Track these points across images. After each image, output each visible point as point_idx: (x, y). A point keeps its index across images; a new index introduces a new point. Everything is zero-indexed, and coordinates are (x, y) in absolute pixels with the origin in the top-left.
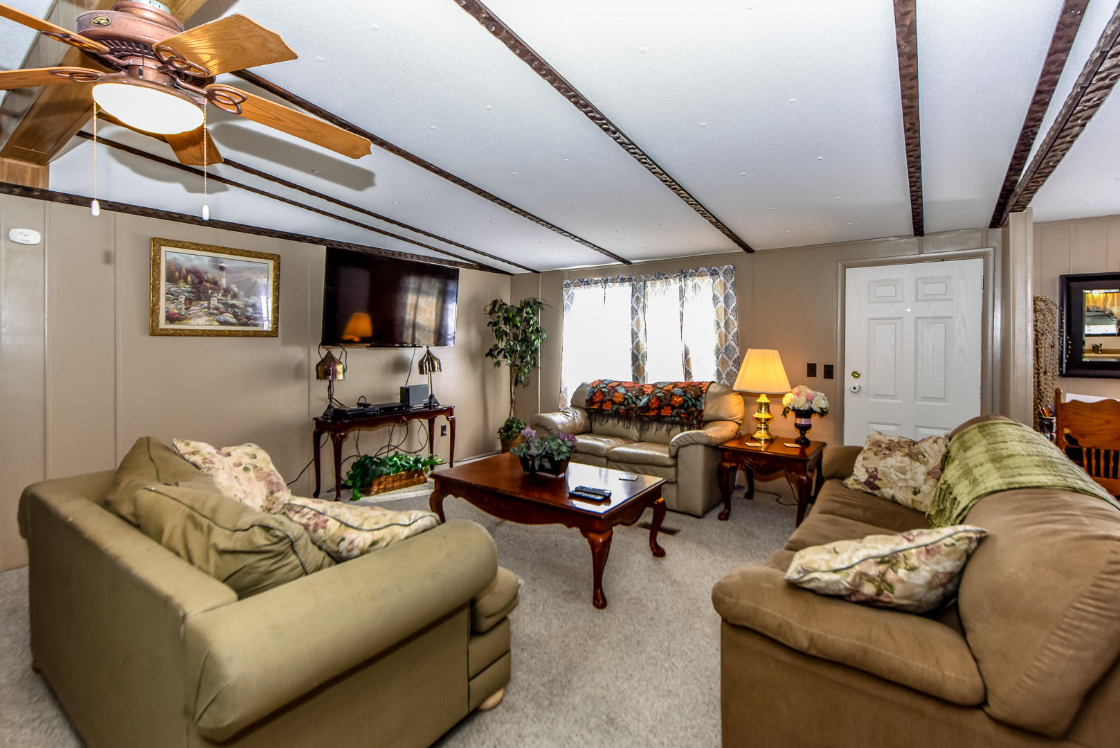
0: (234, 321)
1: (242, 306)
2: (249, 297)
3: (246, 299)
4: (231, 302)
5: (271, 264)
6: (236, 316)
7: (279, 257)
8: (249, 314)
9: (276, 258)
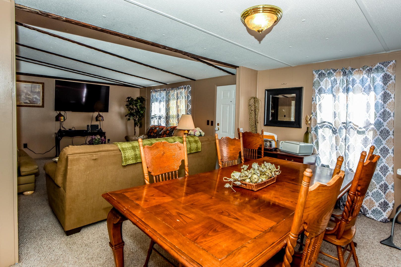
0: (29, 102)
1: (31, 98)
2: (34, 96)
3: (33, 96)
4: (28, 97)
5: (41, 85)
6: (29, 101)
7: (44, 83)
8: (34, 101)
9: (43, 84)
